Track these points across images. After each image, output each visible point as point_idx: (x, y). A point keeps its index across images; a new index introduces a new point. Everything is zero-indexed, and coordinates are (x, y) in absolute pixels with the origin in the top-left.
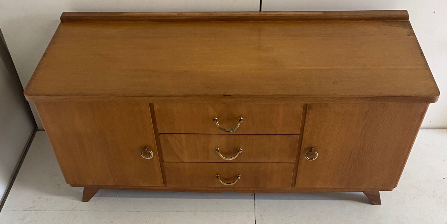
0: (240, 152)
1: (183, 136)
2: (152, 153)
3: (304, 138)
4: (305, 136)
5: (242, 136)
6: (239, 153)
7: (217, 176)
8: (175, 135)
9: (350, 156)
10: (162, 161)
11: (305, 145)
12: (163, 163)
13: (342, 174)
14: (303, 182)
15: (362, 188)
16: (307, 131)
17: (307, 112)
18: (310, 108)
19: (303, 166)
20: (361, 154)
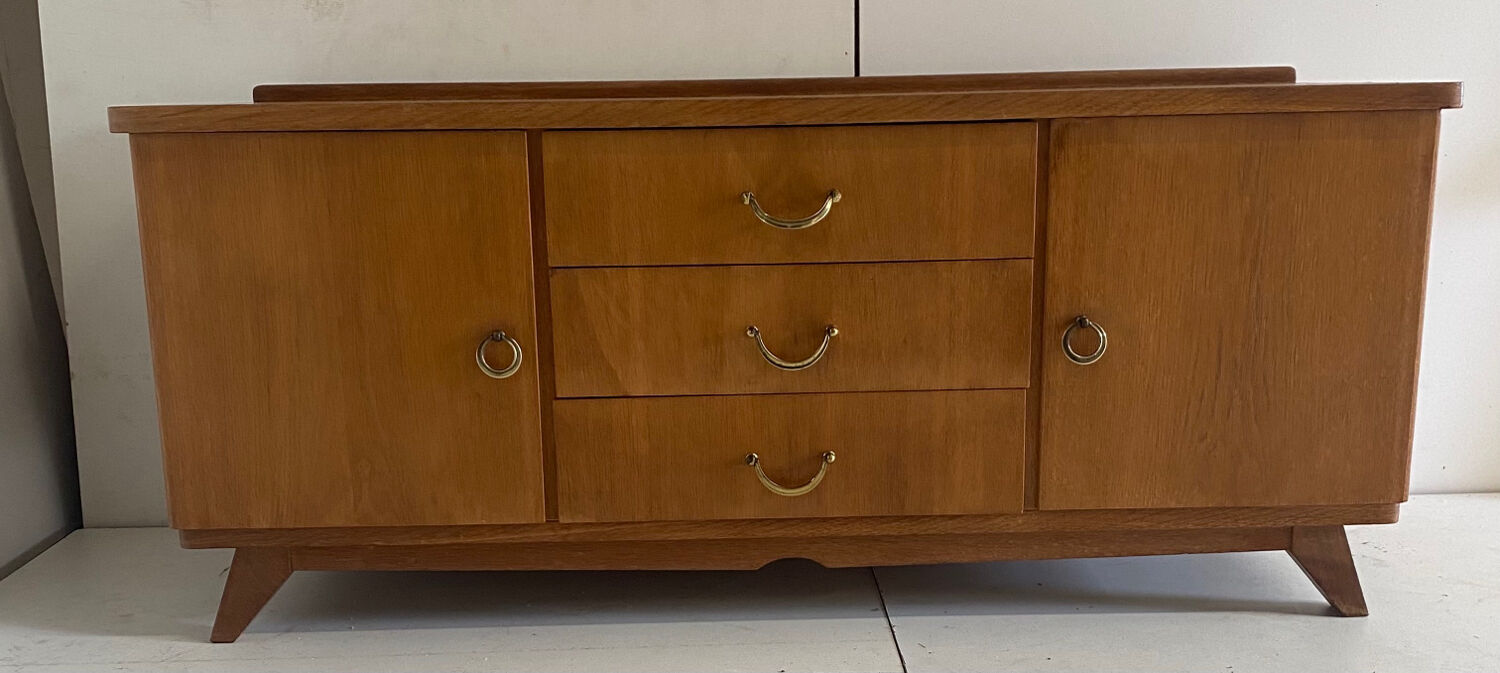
0: (833, 332)
1: (634, 276)
2: (517, 351)
3: (1049, 273)
4: (1056, 268)
5: (838, 269)
6: (831, 337)
7: (751, 457)
8: (608, 270)
9: (1220, 351)
10: (549, 394)
11: (1058, 307)
12: (554, 402)
13: (1202, 439)
14: (1065, 481)
15: (1283, 504)
16: (1058, 242)
17: (1052, 164)
18: (1061, 145)
19: (1058, 401)
20: (1256, 340)
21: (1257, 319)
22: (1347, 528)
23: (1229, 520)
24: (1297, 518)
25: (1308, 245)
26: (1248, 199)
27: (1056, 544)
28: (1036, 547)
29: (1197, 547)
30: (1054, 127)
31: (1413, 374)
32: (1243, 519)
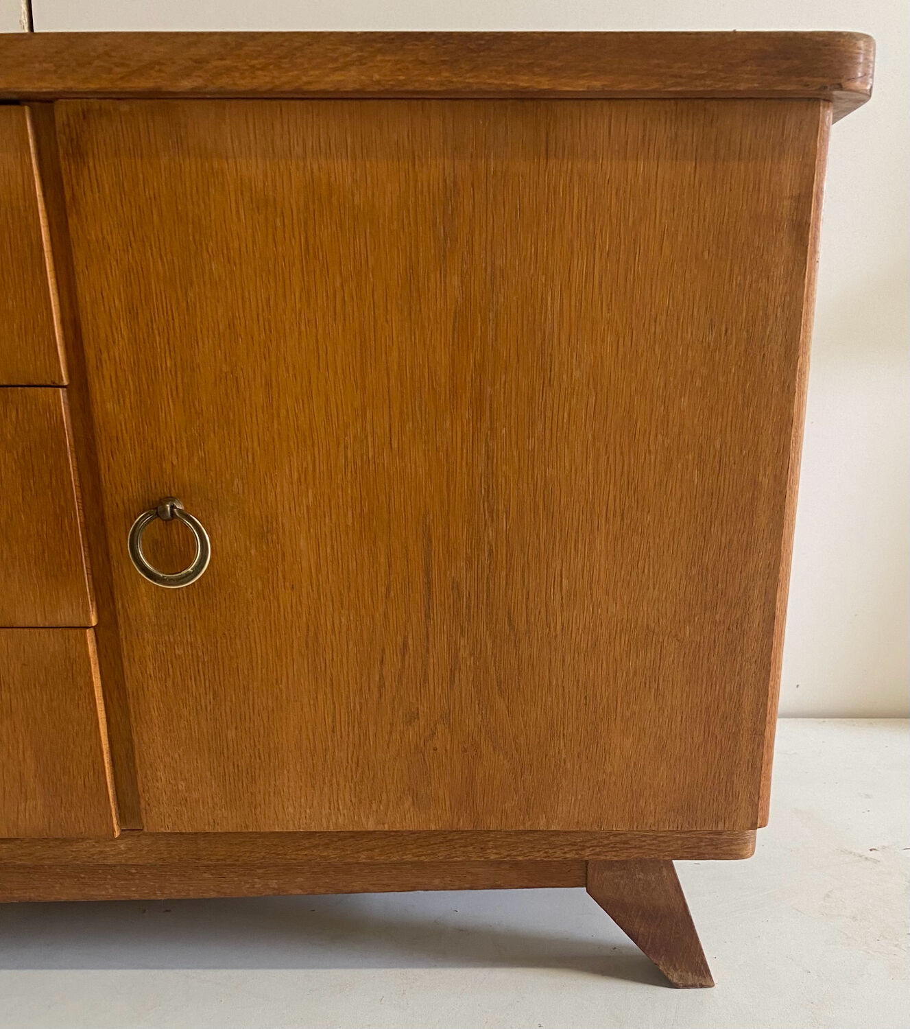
3: (97, 415)
11: (124, 480)
13: (412, 718)
14: (182, 786)
15: (554, 828)
16: (105, 356)
17: (68, 197)
18: (78, 153)
19: (149, 649)
20: (491, 552)
21: (491, 513)
22: (676, 863)
23: (470, 848)
24: (583, 848)
25: (576, 374)
26: (456, 281)
27: (206, 876)
28: (175, 879)
29: (437, 881)
30: (61, 113)
31: (773, 617)
32: (495, 848)
